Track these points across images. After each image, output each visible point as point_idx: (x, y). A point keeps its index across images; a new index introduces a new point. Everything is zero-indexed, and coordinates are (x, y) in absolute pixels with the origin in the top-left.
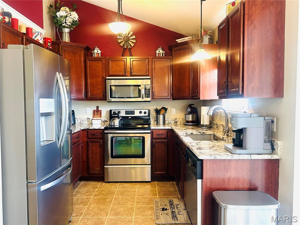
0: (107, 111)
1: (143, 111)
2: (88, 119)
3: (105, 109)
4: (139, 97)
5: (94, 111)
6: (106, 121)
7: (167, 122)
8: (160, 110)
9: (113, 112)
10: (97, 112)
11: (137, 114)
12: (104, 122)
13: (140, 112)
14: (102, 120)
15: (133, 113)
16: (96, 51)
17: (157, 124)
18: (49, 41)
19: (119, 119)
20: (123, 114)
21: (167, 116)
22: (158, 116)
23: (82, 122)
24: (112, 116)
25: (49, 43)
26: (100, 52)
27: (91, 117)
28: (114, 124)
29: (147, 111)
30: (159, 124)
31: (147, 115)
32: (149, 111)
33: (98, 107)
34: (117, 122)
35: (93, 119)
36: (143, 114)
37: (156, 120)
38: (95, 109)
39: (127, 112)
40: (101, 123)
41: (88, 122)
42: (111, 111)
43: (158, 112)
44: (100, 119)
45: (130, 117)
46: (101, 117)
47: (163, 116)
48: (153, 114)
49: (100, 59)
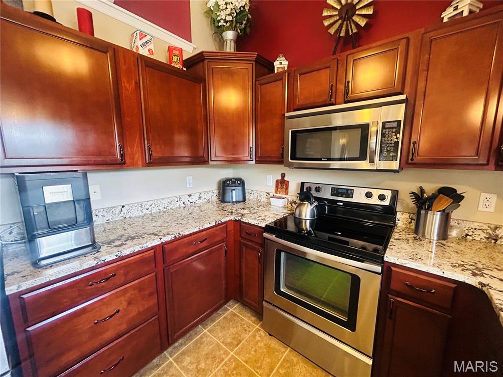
0: (298, 184)
1: (376, 193)
2: (268, 195)
3: (295, 179)
4: (362, 157)
5: (277, 181)
6: (295, 203)
7: (454, 233)
8: (433, 198)
9: (306, 186)
10: (282, 184)
11: (359, 197)
12: (291, 203)
13: (369, 195)
14: (288, 200)
15: (349, 193)
16: (277, 64)
17: (416, 231)
18: (177, 52)
19: (311, 205)
20: (327, 195)
21: (455, 215)
22: (423, 212)
23: (259, 198)
24: (305, 194)
25: (174, 58)
26: (287, 63)
27: (272, 191)
28: (300, 215)
29: (388, 194)
30: (424, 235)
31: (387, 202)
32: (395, 194)
33: (283, 175)
34: (307, 212)
35: (275, 195)
36: (374, 201)
37: (415, 217)
38: (280, 178)
39: (336, 191)
40: (286, 205)
41: (267, 199)
42: (303, 184)
43: (423, 202)
44: (285, 196)
45: (342, 204)
46: (287, 193)
47: (441, 215)
48: (406, 202)
49: (280, 77)
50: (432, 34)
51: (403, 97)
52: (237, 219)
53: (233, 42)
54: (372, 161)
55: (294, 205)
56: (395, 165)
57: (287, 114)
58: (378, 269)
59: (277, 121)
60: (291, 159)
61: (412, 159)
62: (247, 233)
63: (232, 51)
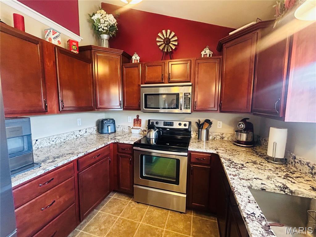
0: (146, 121)
1: (183, 123)
2: (129, 128)
3: (145, 118)
4: (177, 107)
5: (134, 119)
6: (145, 131)
7: (210, 138)
8: (203, 124)
9: (151, 121)
10: (137, 121)
11: (176, 126)
12: (143, 131)
13: (180, 124)
14: (141, 129)
15: (171, 124)
16: (134, 57)
17: (198, 139)
18: (75, 44)
19: (155, 131)
20: (161, 125)
21: (211, 130)
22: (200, 130)
23: (123, 130)
24: (151, 126)
25: (73, 47)
26: (139, 58)
27: (132, 125)
28: (150, 136)
29: (187, 123)
30: (201, 140)
31: (187, 127)
32: (190, 123)
33: (138, 116)
34: (153, 134)
35: (134, 127)
36: (182, 127)
37: (198, 133)
38: (136, 118)
39: (166, 124)
40: (140, 132)
41: (129, 130)
42: (149, 120)
43: (200, 126)
44: (139, 128)
45: (169, 129)
46: (140, 126)
47: (206, 130)
48: (194, 127)
49: (136, 65)
50: (198, 61)
51: (190, 84)
52: (116, 142)
53: (107, 41)
54: (181, 109)
55: (145, 132)
56: (189, 111)
57: (142, 85)
58: (186, 154)
59: (136, 88)
60: (145, 108)
61: (195, 109)
62: (122, 149)
63: (107, 47)
